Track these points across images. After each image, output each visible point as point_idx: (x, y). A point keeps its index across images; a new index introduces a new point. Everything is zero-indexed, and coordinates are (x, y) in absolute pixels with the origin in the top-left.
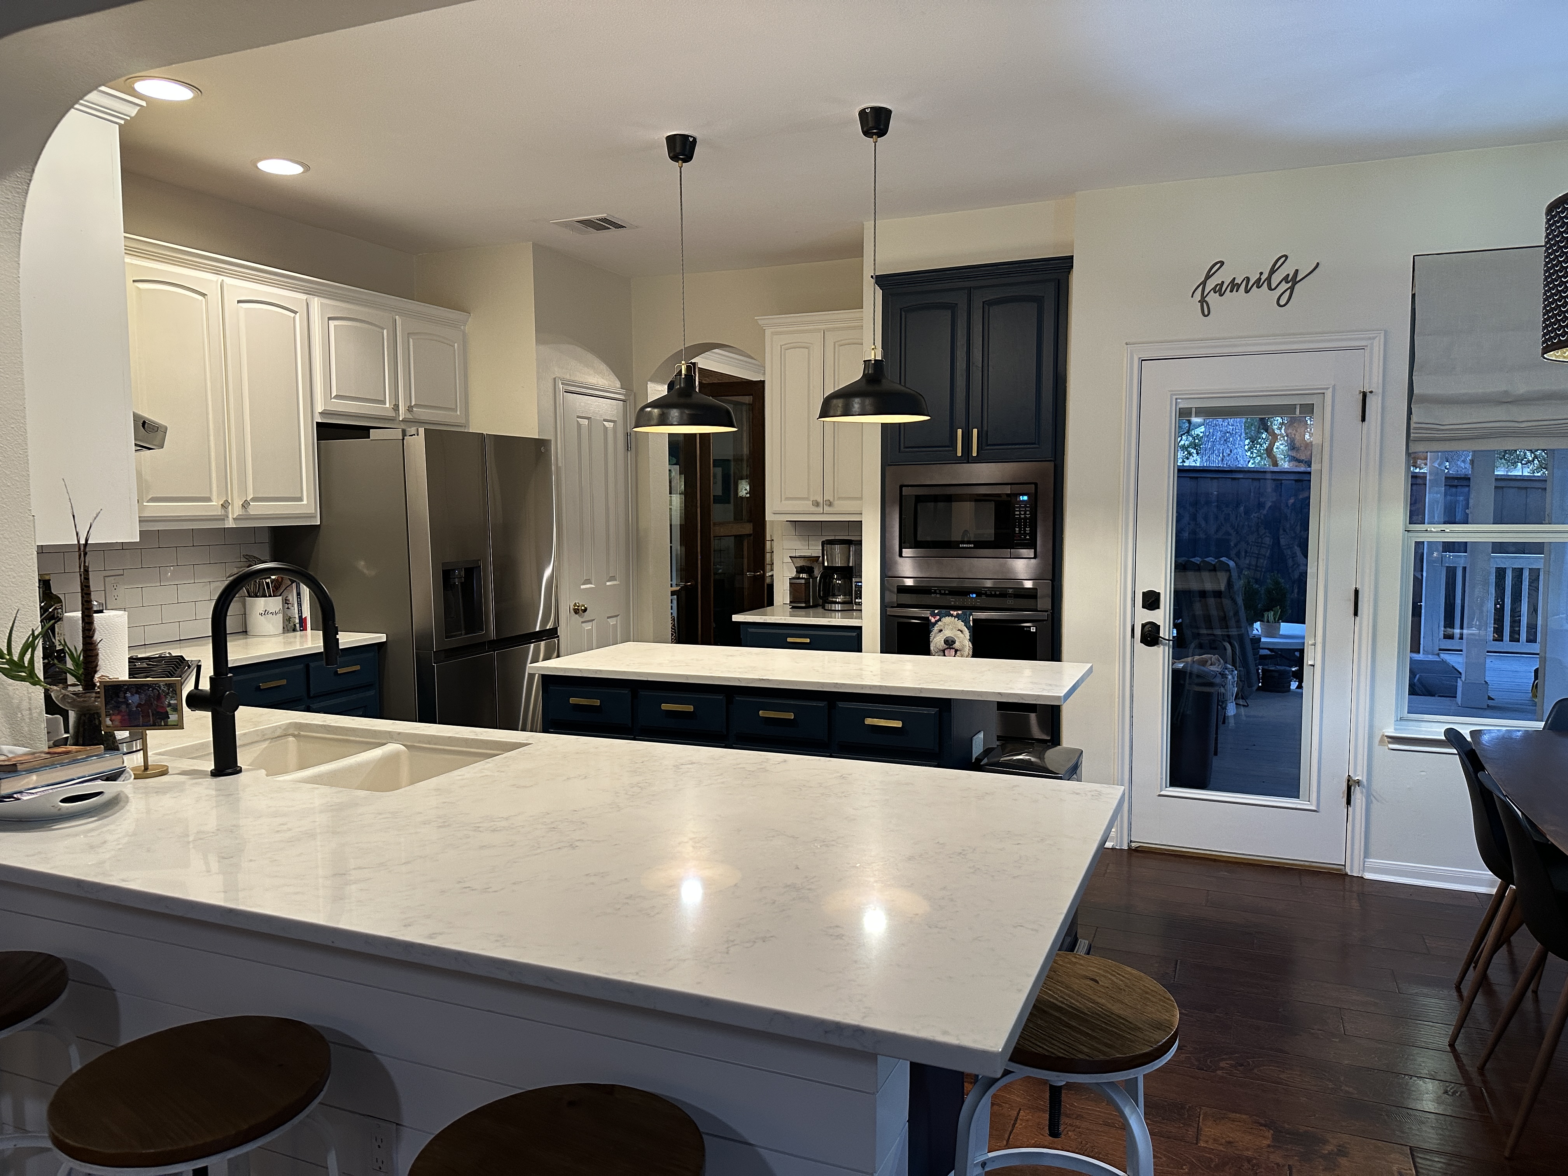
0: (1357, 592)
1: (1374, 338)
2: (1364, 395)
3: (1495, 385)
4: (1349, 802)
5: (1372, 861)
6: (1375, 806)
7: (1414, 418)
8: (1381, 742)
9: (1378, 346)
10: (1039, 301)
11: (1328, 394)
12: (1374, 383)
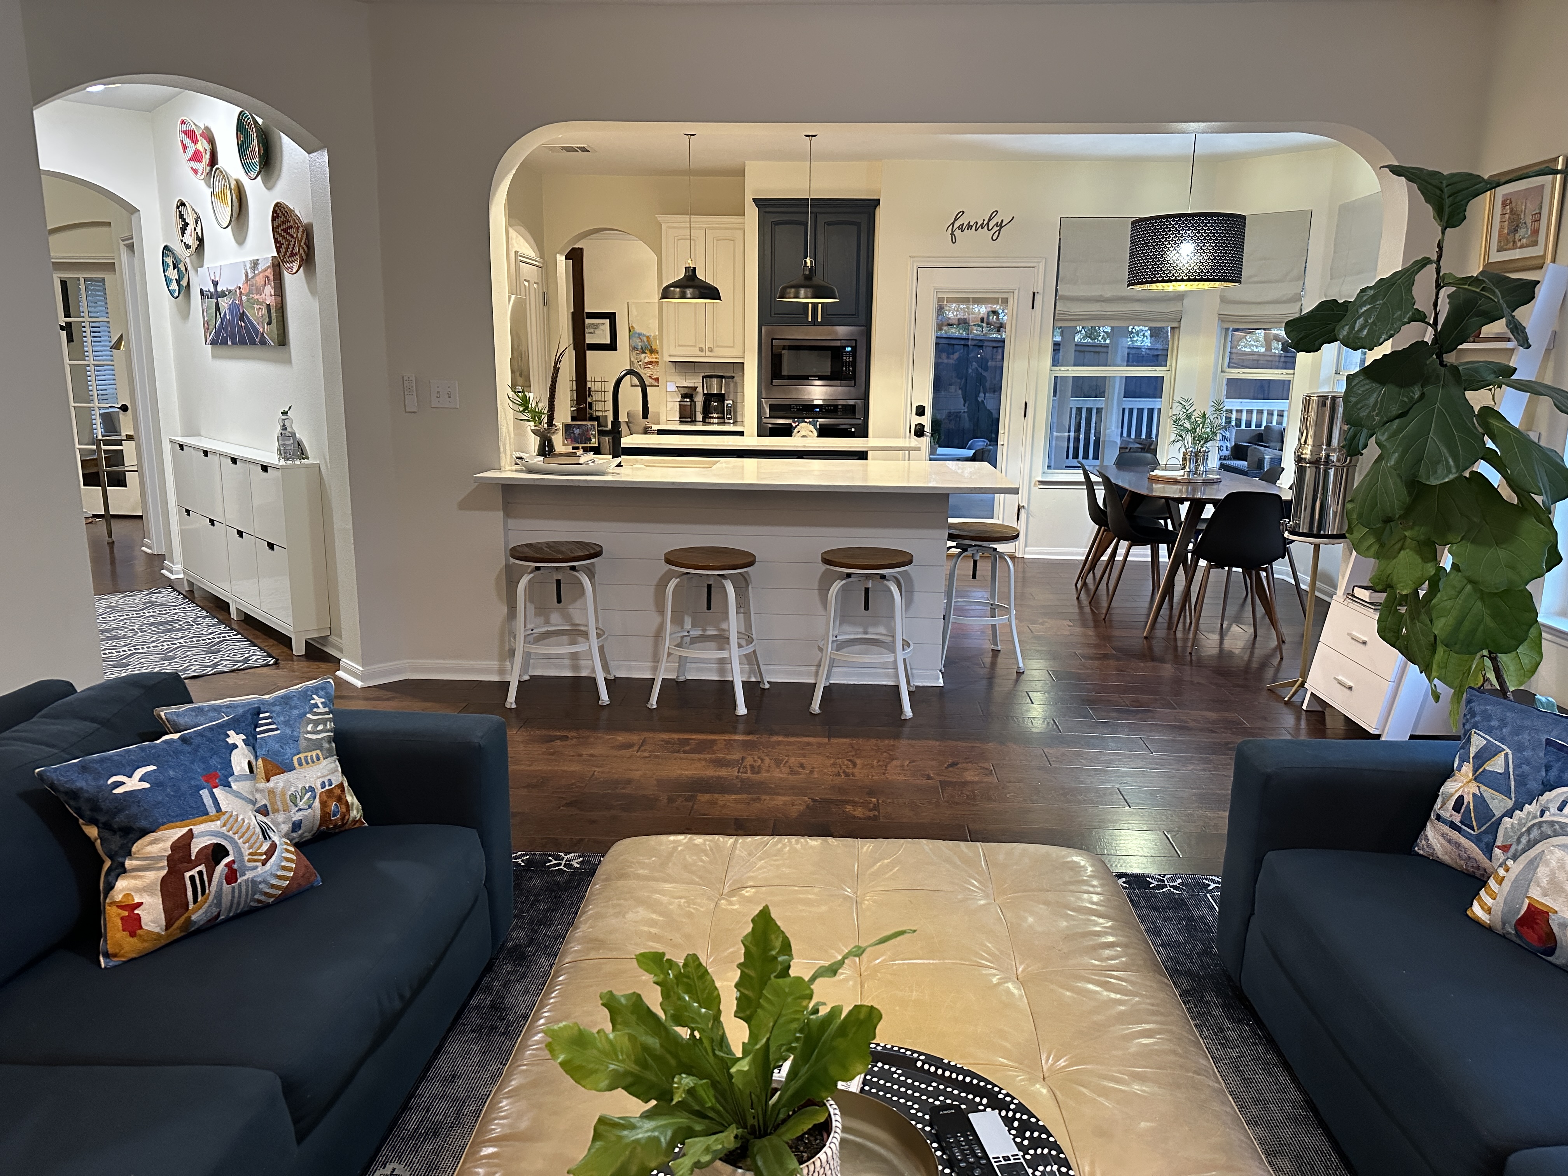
0: (1026, 404)
1: (1038, 262)
2: (1034, 294)
3: (1095, 291)
4: (1018, 518)
5: (1028, 549)
6: (1031, 519)
7: (1058, 308)
8: (1035, 484)
9: (1042, 266)
10: (858, 225)
11: (1016, 292)
12: (1039, 288)
